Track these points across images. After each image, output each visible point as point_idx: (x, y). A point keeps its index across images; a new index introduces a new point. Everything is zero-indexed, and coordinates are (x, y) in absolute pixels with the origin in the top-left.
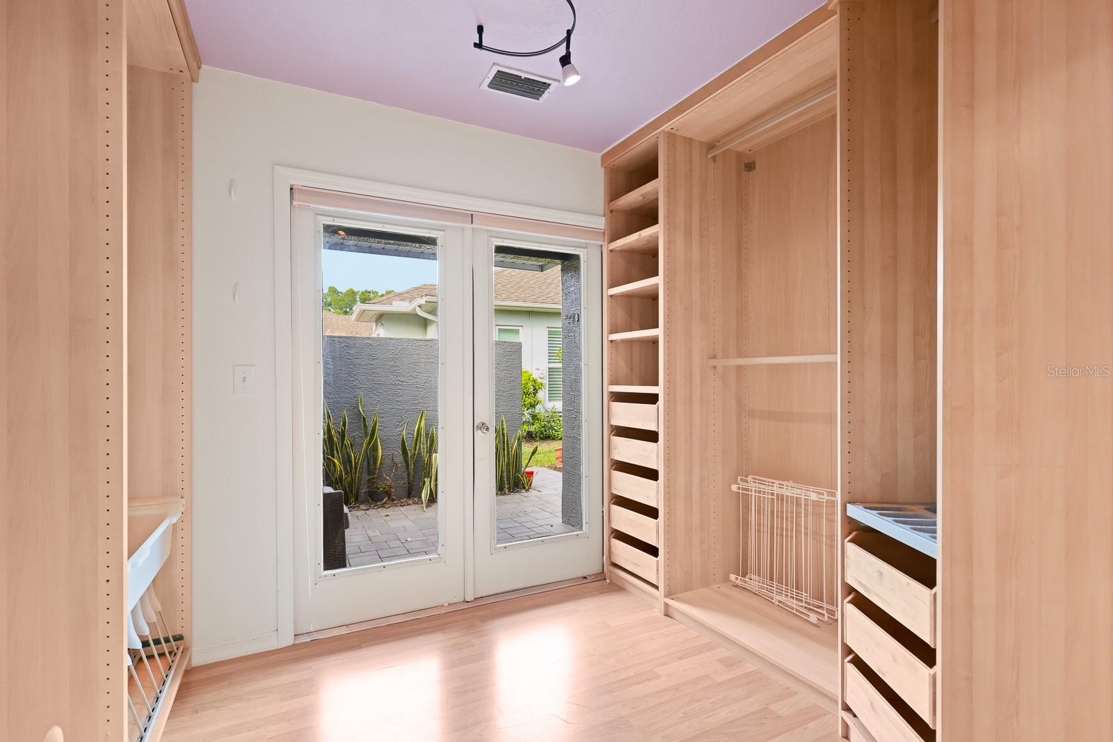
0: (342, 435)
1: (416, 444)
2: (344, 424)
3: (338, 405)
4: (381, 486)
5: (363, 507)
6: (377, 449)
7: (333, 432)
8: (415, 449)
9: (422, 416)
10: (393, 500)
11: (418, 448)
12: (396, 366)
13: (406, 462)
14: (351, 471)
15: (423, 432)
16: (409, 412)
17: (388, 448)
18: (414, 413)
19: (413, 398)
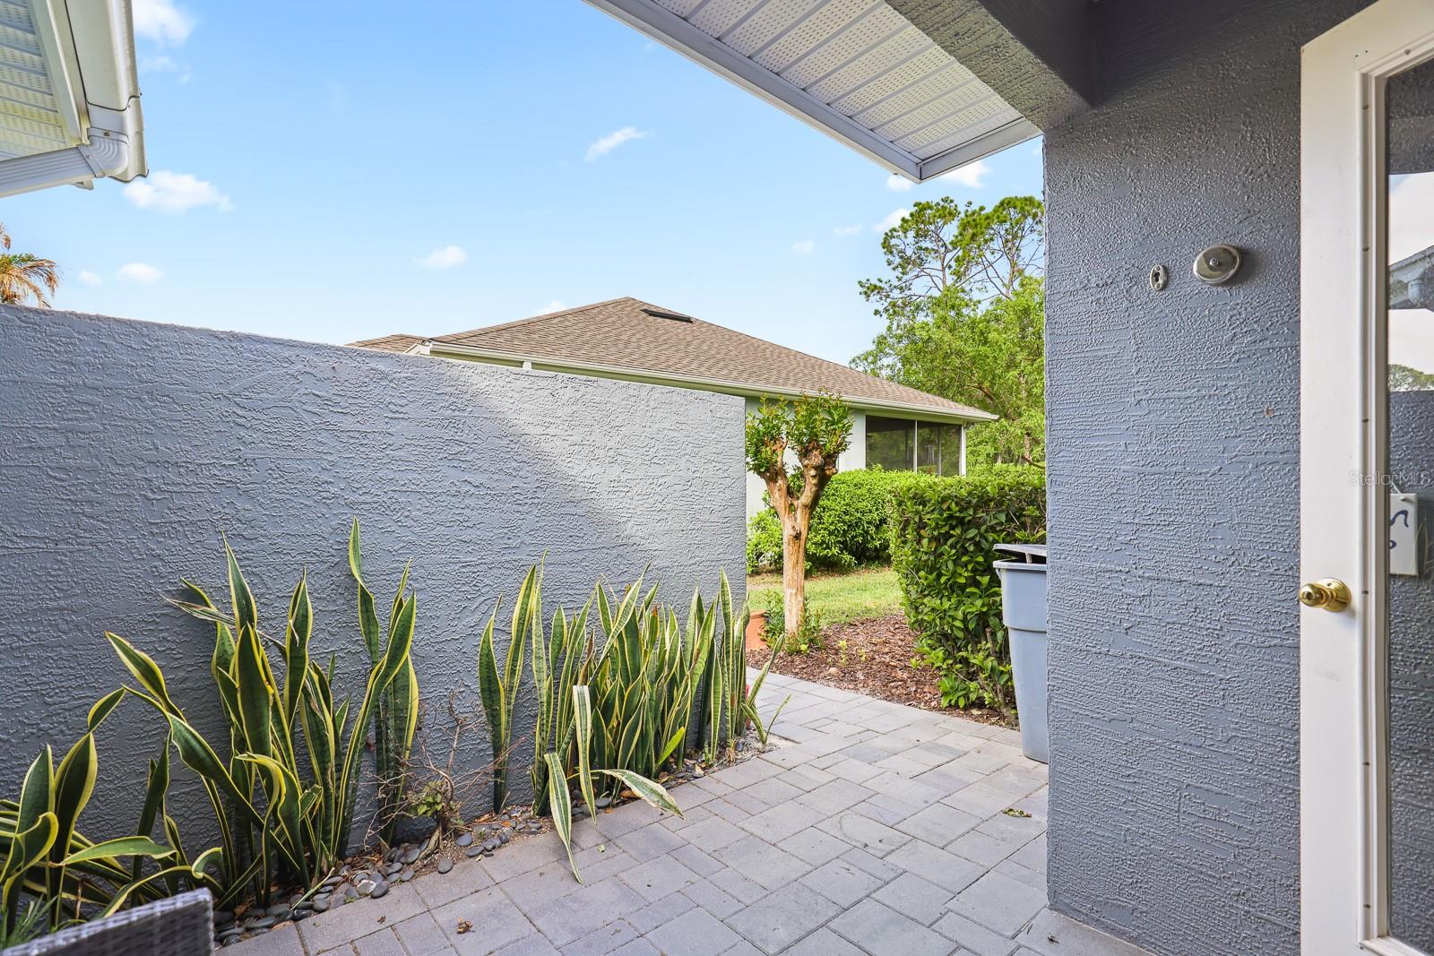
0: (295, 659)
1: (515, 660)
2: (301, 625)
3: (277, 560)
4: (420, 800)
5: (368, 881)
6: (406, 688)
7: (260, 655)
8: (513, 672)
9: (531, 580)
10: (458, 834)
11: (519, 668)
12: (460, 443)
13: (494, 717)
14: (324, 771)
15: (537, 629)
16: (495, 570)
17: (437, 679)
18: (508, 572)
19: (506, 531)
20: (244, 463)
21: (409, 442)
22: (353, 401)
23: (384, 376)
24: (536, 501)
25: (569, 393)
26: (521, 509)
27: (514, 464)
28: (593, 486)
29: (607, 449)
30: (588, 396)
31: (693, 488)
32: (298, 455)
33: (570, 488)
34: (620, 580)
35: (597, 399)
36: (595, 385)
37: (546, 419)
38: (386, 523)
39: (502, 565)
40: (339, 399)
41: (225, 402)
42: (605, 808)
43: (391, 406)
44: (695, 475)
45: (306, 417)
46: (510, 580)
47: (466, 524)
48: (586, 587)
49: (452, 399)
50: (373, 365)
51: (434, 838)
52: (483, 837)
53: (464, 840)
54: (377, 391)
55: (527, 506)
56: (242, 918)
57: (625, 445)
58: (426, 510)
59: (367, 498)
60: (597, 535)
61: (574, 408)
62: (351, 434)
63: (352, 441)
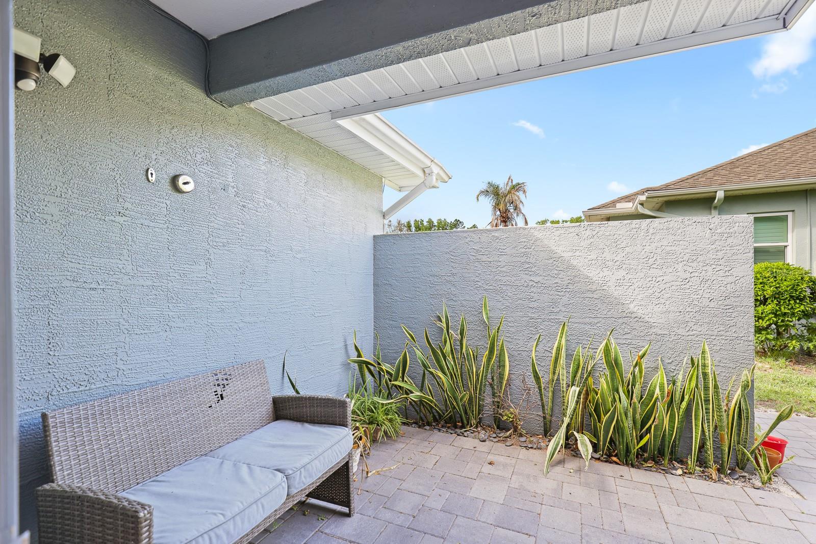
0: (461, 344)
1: (555, 367)
4: (507, 414)
7: (450, 340)
8: (554, 373)
9: (563, 329)
11: (557, 371)
12: (528, 263)
16: (546, 322)
17: (519, 366)
18: (553, 324)
19: (551, 304)
20: (453, 275)
21: (507, 264)
22: (487, 249)
23: (497, 238)
24: (568, 290)
25: (588, 233)
26: (559, 294)
27: (556, 272)
28: (604, 282)
29: (614, 261)
30: (601, 233)
31: (690, 284)
32: (469, 271)
33: (589, 283)
34: (624, 337)
35: (608, 234)
36: (606, 225)
37: (574, 248)
38: (499, 297)
39: (550, 320)
40: (481, 249)
41: (448, 254)
42: (596, 459)
43: (500, 250)
44: (692, 275)
45: (471, 257)
46: (554, 328)
47: (531, 300)
48: (600, 338)
49: (526, 244)
50: (493, 234)
51: (510, 432)
52: (531, 442)
53: (523, 439)
54: (495, 245)
55: (563, 293)
56: (449, 428)
57: (628, 258)
58: (513, 293)
59: (491, 287)
60: (608, 310)
61: (592, 240)
62: (486, 262)
63: (486, 265)
